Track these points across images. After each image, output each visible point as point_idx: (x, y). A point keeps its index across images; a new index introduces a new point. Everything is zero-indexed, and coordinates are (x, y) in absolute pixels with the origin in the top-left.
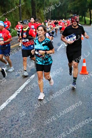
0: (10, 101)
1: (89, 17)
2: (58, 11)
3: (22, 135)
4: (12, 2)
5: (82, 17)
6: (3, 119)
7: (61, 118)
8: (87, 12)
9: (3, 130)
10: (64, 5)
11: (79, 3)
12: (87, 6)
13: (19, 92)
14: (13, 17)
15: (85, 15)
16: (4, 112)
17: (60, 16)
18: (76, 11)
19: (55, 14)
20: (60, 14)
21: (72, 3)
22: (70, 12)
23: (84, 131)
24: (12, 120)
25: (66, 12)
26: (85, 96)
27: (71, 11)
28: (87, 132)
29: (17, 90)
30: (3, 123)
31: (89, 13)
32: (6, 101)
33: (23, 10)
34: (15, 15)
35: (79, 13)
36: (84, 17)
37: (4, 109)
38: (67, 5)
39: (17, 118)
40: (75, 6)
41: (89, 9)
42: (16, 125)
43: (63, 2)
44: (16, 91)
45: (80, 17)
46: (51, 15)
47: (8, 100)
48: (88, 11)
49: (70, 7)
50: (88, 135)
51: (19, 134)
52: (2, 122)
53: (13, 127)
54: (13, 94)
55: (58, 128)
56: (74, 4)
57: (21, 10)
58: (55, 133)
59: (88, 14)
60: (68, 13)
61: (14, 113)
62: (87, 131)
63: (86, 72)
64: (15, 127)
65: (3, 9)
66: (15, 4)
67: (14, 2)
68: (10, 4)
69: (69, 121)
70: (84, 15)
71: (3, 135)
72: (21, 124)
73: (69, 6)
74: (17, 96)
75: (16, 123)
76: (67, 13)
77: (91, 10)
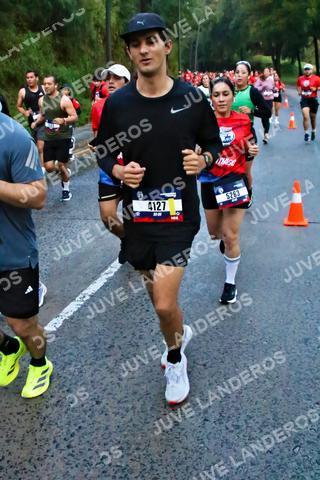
0: (87, 298)
1: (314, 60)
2: (219, 44)
3: (125, 382)
4: (84, 22)
5: (293, 62)
6: (71, 343)
7: (230, 341)
8: (307, 46)
9: (72, 369)
10: (237, 27)
11: (281, 21)
12: (306, 29)
13: (112, 275)
14: (88, 63)
15: (301, 56)
16: (72, 325)
17: (226, 58)
18: (273, 45)
19: (212, 54)
20: (226, 53)
21: (261, 21)
22: (255, 47)
23: (293, 373)
24: (95, 346)
25: (244, 46)
26: (296, 285)
27: (257, 45)
28: (302, 376)
29: (106, 268)
30: (71, 354)
31: (313, 49)
32: (77, 299)
33: (116, 42)
34: (93, 58)
35: (284, 48)
36: (297, 63)
37: (71, 318)
38: (247, 27)
39: (109, 341)
40: (272, 28)
41: (311, 38)
42: (108, 359)
43: (235, 18)
44: (102, 271)
45: (287, 60)
46: (199, 57)
47: (81, 296)
48: (310, 43)
49: (254, 33)
50: (304, 382)
51: (116, 380)
52: (69, 351)
53: (100, 362)
54: (94, 279)
55: (223, 366)
56: (269, 23)
57: (111, 43)
58: (215, 378)
59: (309, 52)
60: (250, 52)
61: (101, 328)
62: (300, 373)
63: (302, 220)
64: (105, 364)
65: (58, 42)
66: (92, 27)
67: (89, 21)
68: (79, 29)
69: (251, 349)
70: (297, 55)
71: (74, 382)
72: (119, 355)
73: (252, 30)
74: (106, 285)
75: (107, 353)
76: (248, 50)
77: (318, 41)
